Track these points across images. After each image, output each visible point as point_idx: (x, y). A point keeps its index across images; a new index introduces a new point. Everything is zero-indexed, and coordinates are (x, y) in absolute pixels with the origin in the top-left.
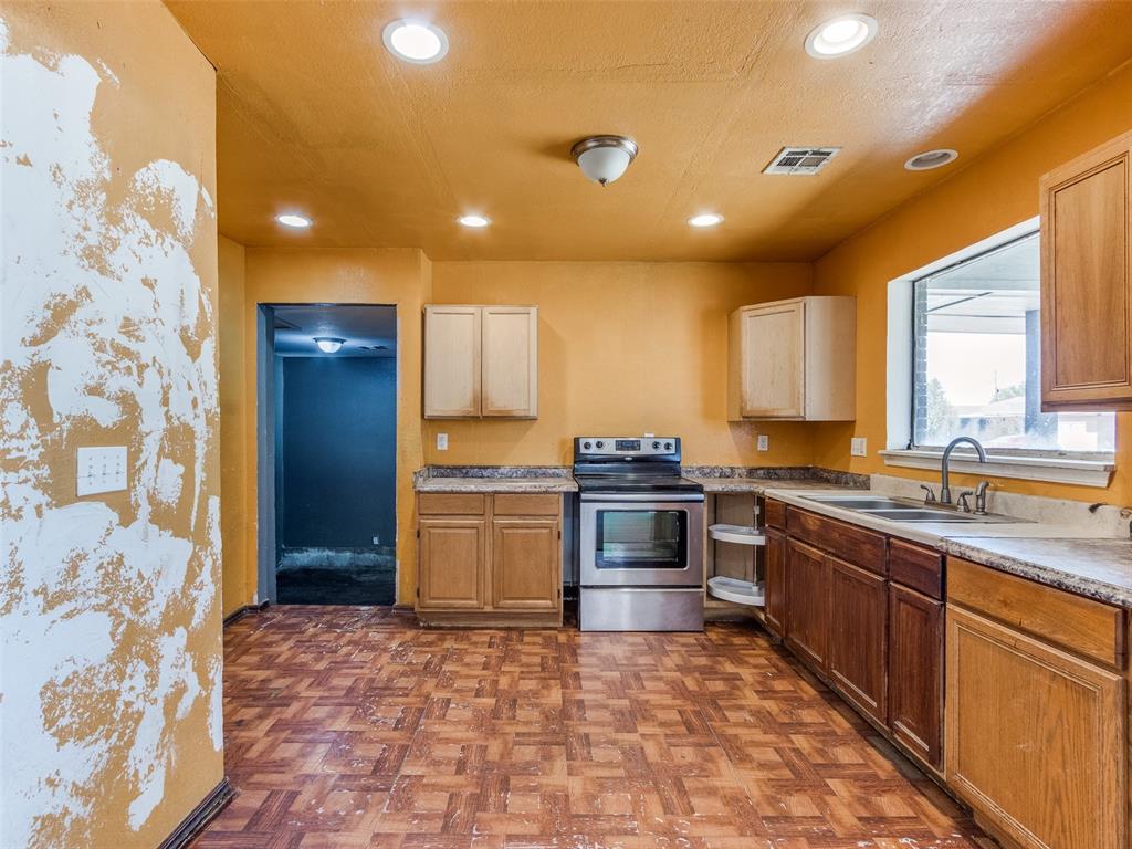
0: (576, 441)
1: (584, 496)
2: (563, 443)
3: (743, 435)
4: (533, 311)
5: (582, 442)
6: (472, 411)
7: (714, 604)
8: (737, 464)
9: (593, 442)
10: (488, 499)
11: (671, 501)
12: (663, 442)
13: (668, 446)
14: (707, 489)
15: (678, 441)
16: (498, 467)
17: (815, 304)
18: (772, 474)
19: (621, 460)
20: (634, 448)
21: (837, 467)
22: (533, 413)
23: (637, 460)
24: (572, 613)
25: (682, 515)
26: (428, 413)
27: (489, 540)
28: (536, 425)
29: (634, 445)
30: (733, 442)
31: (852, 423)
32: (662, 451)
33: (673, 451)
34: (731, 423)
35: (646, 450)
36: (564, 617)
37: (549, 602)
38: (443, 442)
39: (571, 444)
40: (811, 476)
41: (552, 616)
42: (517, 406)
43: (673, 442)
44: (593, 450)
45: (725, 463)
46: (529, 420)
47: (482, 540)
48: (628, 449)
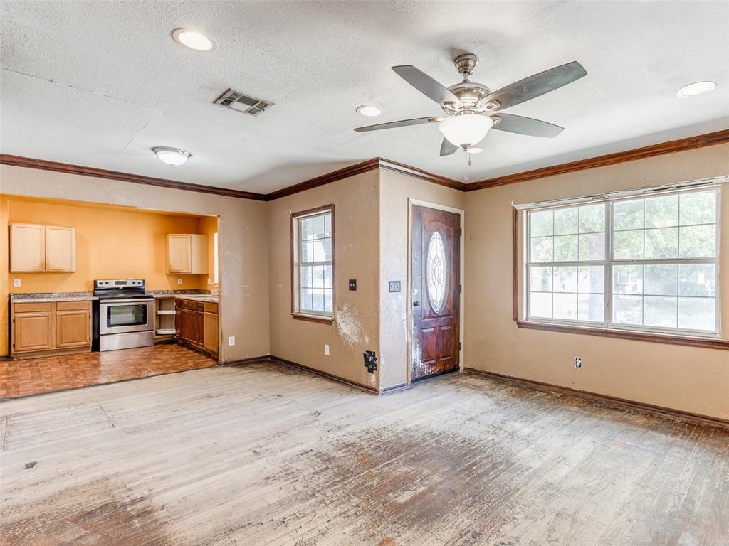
0: (95, 282)
1: (101, 301)
2: (88, 282)
3: (172, 279)
4: (74, 230)
5: (98, 282)
6: (40, 269)
7: (158, 337)
8: (170, 289)
9: (104, 282)
10: (53, 305)
11: (140, 302)
12: (137, 282)
13: (139, 283)
14: (155, 297)
15: (144, 281)
16: (52, 293)
17: (194, 236)
18: (183, 292)
19: (118, 289)
20: (123, 284)
21: (205, 289)
22: (74, 270)
23: (124, 288)
24: (96, 346)
25: (145, 306)
26: (13, 270)
27: (54, 321)
28: (73, 275)
29: (124, 283)
30: (168, 282)
31: (207, 274)
32: (136, 285)
33: (142, 285)
34: (167, 274)
35: (129, 284)
36: (92, 348)
37: (85, 343)
38: (18, 283)
39: (93, 283)
40: (197, 292)
41: (86, 347)
42: (66, 268)
43: (142, 281)
44: (104, 285)
45: (165, 289)
46: (71, 273)
47: (50, 321)
48: (121, 284)
